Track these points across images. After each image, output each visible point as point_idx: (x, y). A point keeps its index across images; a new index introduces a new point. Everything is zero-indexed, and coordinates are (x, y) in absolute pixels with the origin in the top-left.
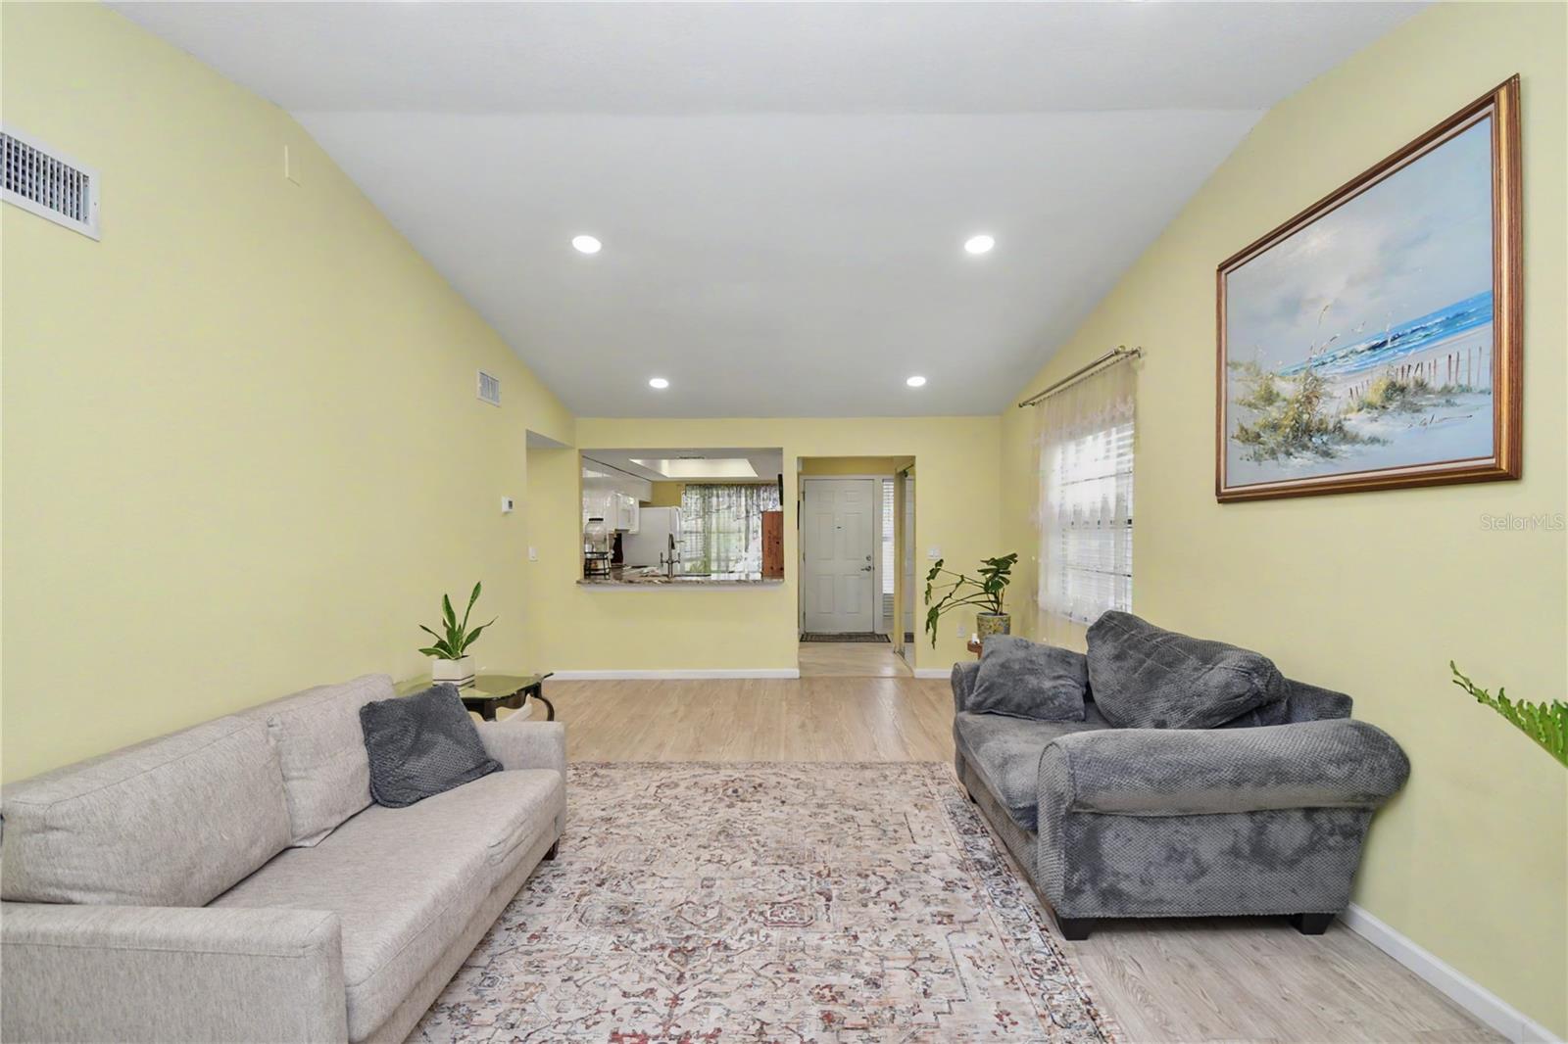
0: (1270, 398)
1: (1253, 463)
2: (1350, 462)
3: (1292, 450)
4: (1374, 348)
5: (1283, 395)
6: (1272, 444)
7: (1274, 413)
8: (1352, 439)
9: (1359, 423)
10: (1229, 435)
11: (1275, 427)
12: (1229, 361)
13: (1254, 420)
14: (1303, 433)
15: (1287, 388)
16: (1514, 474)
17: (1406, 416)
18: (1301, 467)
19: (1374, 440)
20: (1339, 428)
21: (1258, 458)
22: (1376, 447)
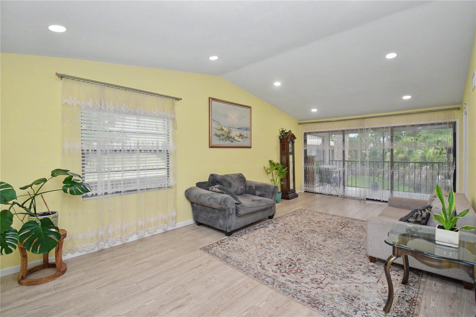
0: (222, 130)
1: (218, 141)
2: (235, 144)
3: (226, 140)
4: (238, 128)
5: (225, 130)
6: (223, 138)
7: (223, 132)
8: (236, 140)
9: (236, 138)
10: (212, 134)
11: (223, 135)
12: (213, 118)
13: (219, 133)
14: (228, 138)
15: (225, 129)
16: (250, 147)
17: (242, 139)
18: (228, 143)
19: (238, 141)
20: (234, 138)
21: (220, 140)
22: (239, 142)
